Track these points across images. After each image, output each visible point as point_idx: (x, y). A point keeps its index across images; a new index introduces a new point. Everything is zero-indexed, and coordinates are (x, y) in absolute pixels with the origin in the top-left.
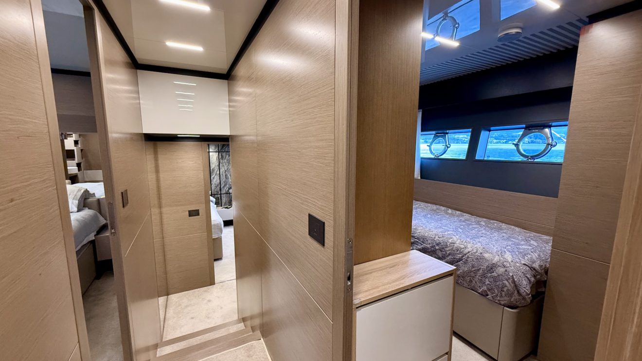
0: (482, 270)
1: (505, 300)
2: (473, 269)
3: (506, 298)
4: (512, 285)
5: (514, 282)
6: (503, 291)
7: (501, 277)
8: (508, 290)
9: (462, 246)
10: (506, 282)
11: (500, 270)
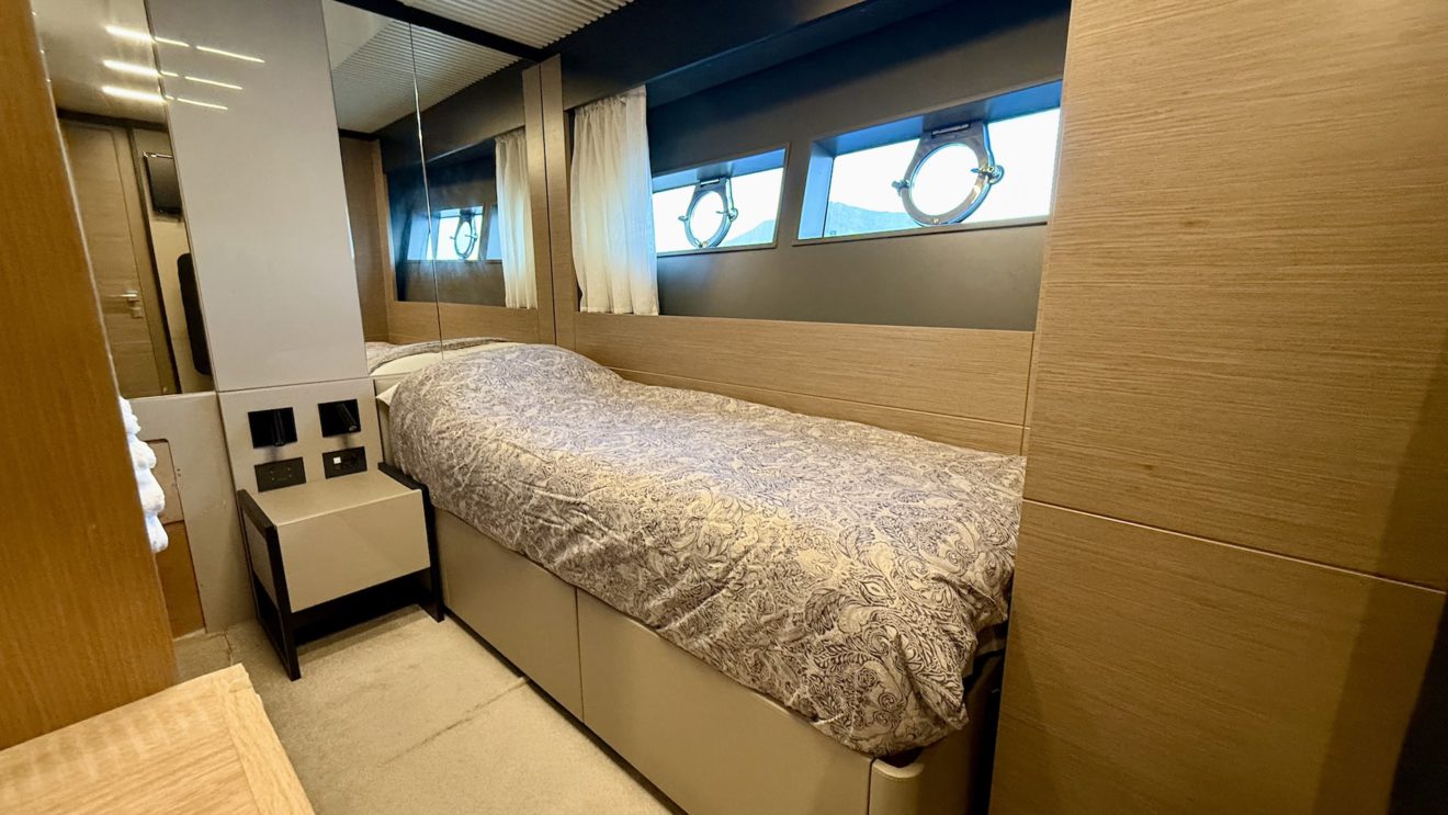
0: (790, 620)
1: (877, 734)
2: (764, 619)
3: (879, 728)
4: (899, 676)
5: (903, 663)
6: (868, 702)
7: (856, 644)
8: (884, 696)
9: (727, 528)
10: (874, 665)
11: (854, 617)
